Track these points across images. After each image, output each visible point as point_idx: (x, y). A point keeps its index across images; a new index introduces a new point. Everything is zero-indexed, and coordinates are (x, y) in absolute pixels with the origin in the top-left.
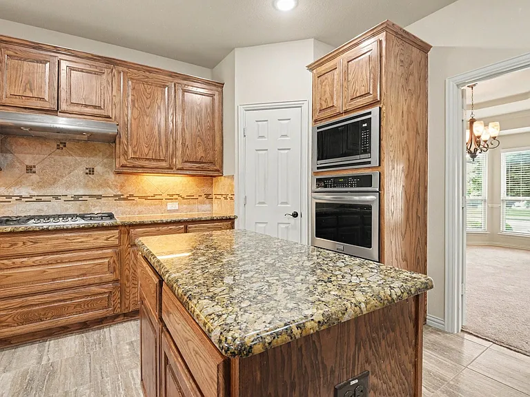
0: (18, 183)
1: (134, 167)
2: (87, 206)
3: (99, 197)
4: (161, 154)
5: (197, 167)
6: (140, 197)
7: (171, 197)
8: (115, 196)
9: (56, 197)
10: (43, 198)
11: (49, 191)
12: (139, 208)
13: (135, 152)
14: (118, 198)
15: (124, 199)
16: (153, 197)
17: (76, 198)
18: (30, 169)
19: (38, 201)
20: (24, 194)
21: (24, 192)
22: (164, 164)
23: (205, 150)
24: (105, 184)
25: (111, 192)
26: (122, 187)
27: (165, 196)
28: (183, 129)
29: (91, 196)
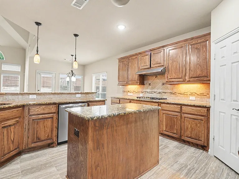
0: (147, 88)
1: (170, 82)
2: (162, 95)
3: (165, 93)
4: (180, 75)
5: (197, 80)
6: (179, 93)
7: (192, 94)
8: (170, 93)
9: (155, 92)
10: (152, 93)
11: (154, 90)
12: (179, 98)
13: (170, 76)
14: (171, 93)
15: (173, 94)
16: (184, 94)
17: (159, 93)
18: (150, 84)
19: (151, 93)
20: (149, 91)
21: (148, 90)
22: (181, 80)
23: (202, 71)
24: (167, 88)
25: (169, 91)
26: (172, 89)
27: (189, 93)
28: (190, 63)
29: (163, 92)
